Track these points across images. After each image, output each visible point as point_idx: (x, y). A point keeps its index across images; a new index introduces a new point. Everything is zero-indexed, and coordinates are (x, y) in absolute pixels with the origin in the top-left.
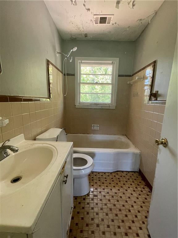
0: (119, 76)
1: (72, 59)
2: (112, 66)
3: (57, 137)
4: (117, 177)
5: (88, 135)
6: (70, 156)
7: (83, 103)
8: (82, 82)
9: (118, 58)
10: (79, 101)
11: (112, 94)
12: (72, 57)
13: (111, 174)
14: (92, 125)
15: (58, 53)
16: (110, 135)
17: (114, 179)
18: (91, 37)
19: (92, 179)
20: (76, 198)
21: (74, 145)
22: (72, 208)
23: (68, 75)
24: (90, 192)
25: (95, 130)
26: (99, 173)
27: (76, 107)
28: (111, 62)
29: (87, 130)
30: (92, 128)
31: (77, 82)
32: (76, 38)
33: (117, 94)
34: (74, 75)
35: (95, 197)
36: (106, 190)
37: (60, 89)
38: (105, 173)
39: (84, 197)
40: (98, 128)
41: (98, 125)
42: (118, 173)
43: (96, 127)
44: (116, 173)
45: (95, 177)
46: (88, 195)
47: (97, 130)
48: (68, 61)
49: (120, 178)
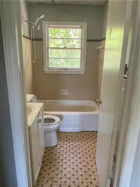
0: (88, 41)
1: (39, 27)
2: (80, 30)
3: (31, 100)
4: (82, 135)
5: (58, 100)
6: (42, 111)
7: (52, 69)
8: (50, 47)
9: (86, 23)
10: (48, 67)
11: (81, 59)
12: (39, 25)
13: (77, 133)
14: (62, 91)
15: (26, 21)
16: (80, 100)
17: (79, 136)
18: (58, 2)
19: (61, 137)
20: (46, 148)
21: (44, 105)
22: (44, 148)
23: (36, 40)
24: (58, 144)
25: (64, 95)
26: (66, 133)
27: (45, 73)
28: (80, 26)
29: (57, 96)
30: (62, 93)
31: (46, 47)
32: (43, 2)
33: (86, 59)
34: (42, 40)
35: (61, 147)
36: (71, 143)
37: (29, 56)
38: (72, 133)
39: (53, 147)
40: (68, 93)
41: (68, 91)
42: (84, 132)
43: (66, 92)
44: (82, 132)
45: (63, 136)
46: (56, 146)
47: (67, 96)
48: (36, 28)
49: (84, 135)
